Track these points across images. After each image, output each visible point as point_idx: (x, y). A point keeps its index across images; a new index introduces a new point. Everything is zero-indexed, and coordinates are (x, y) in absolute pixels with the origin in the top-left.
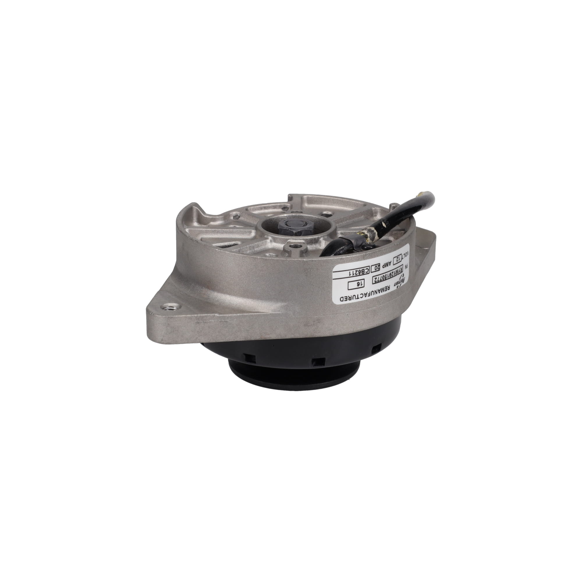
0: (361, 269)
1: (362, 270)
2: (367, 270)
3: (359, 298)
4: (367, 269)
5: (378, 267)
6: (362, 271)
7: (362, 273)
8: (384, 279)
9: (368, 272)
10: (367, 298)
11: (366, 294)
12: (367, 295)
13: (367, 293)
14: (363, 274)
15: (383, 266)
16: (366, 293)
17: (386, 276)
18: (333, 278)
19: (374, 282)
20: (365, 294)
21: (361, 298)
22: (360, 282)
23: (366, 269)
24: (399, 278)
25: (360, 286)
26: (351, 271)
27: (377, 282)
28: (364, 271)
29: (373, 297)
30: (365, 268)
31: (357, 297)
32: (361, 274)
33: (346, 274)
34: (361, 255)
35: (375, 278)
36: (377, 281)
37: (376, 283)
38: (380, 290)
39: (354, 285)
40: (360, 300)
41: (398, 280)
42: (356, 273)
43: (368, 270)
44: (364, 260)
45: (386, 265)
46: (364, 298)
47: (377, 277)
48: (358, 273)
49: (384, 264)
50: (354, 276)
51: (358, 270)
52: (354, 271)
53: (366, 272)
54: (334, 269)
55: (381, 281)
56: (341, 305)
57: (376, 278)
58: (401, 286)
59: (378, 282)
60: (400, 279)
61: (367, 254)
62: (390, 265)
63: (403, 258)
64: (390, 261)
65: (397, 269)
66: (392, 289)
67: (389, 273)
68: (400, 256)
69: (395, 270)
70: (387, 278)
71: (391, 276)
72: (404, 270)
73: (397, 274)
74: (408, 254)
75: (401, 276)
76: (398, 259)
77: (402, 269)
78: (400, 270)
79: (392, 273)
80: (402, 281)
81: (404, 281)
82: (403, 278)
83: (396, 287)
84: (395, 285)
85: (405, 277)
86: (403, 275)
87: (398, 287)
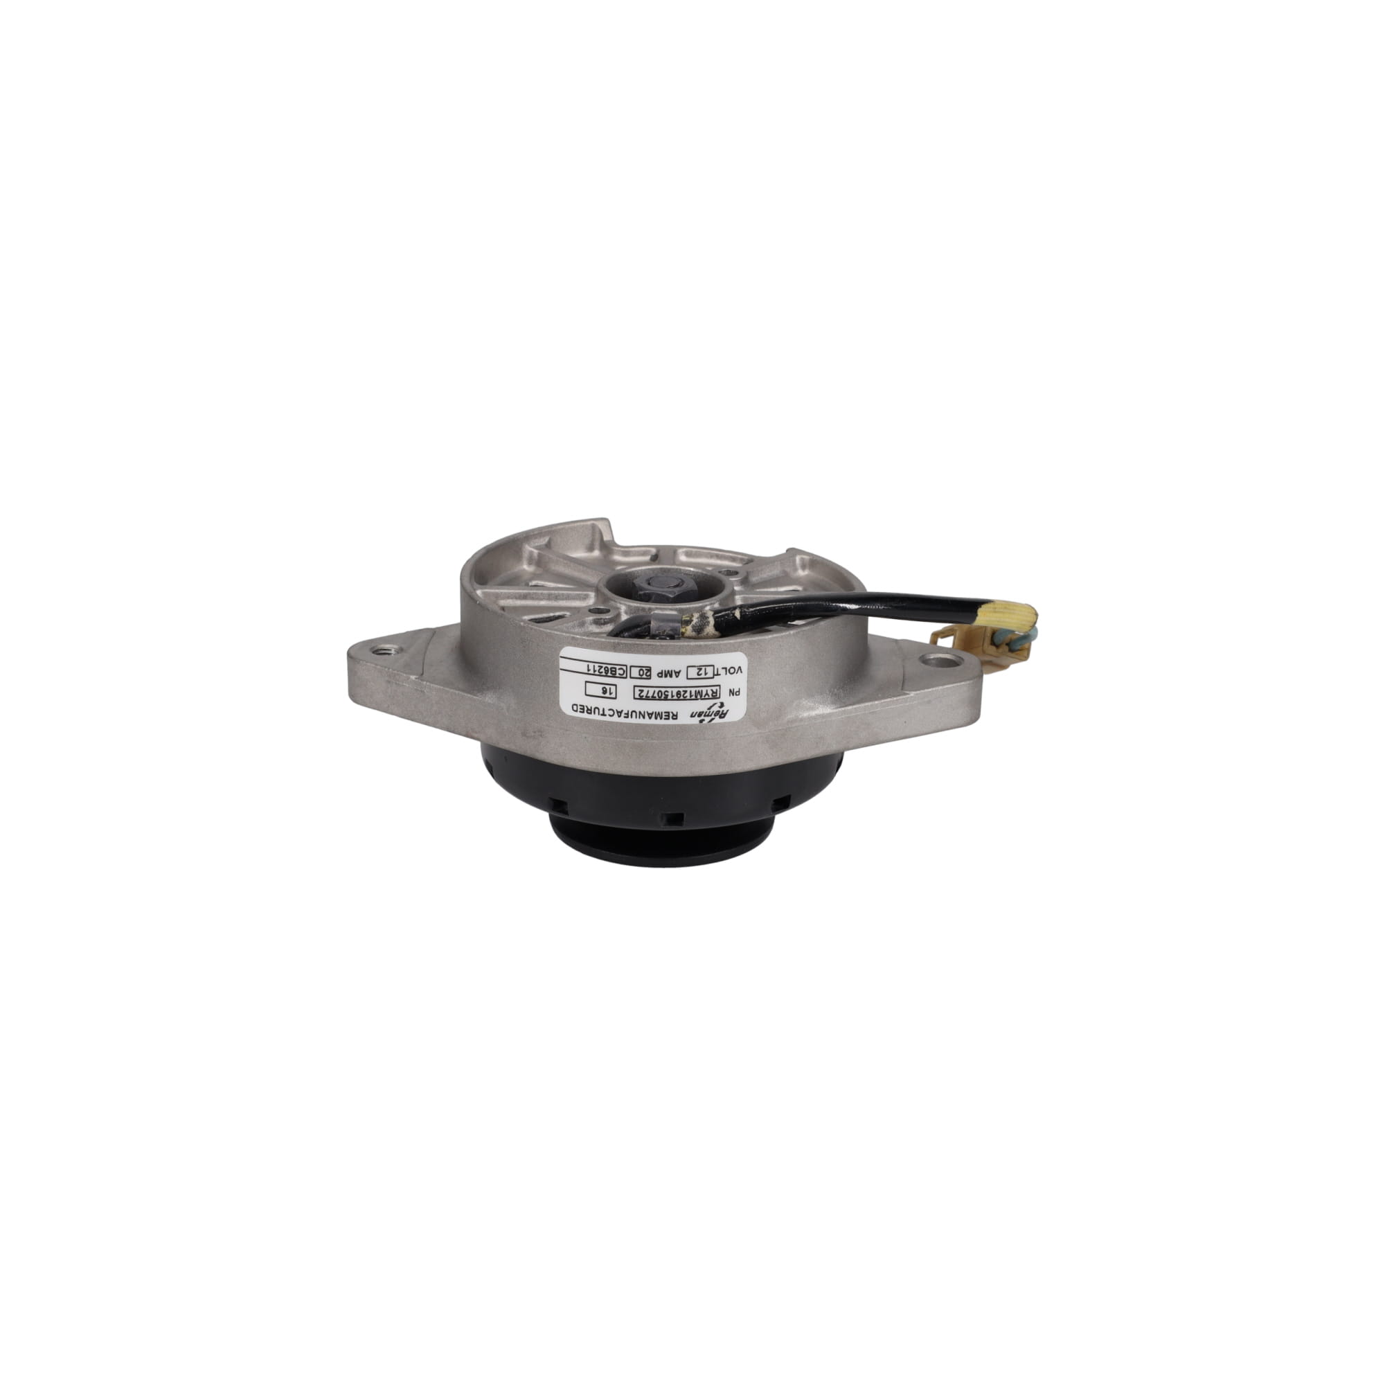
0: (609, 667)
1: (611, 668)
2: (621, 672)
3: (605, 715)
4: (622, 669)
5: (645, 672)
6: (612, 671)
7: (611, 673)
8: (663, 698)
9: (625, 676)
10: (622, 720)
11: (620, 713)
12: (623, 715)
13: (622, 711)
14: (614, 676)
15: (659, 673)
16: (620, 710)
17: (666, 693)
18: (561, 667)
19: (637, 696)
20: (618, 712)
21: (610, 716)
22: (608, 687)
23: (620, 669)
24: (709, 707)
25: (608, 695)
26: (591, 665)
27: (644, 697)
28: (615, 671)
29: (633, 720)
30: (618, 667)
31: (601, 712)
32: (609, 674)
33: (582, 667)
34: (609, 642)
35: (640, 690)
36: (645, 695)
37: (641, 698)
38: (653, 713)
39: (597, 690)
40: (607, 718)
41: (705, 710)
42: (601, 671)
43: (624, 671)
44: (615, 651)
45: (668, 674)
46: (615, 719)
47: (645, 690)
48: (602, 670)
49: (660, 671)
50: (596, 675)
51: (604, 666)
52: (597, 665)
53: (619, 674)
54: (562, 651)
55: (653, 698)
56: (574, 718)
57: (642, 691)
58: (713, 722)
59: (647, 698)
60: (709, 709)
61: (622, 644)
62: (677, 677)
63: (718, 675)
64: (677, 670)
65: (697, 689)
66: (684, 719)
67: (675, 690)
68: (707, 668)
69: (693, 690)
70: (669, 697)
71: (680, 697)
72: (725, 697)
73: (699, 697)
74: (741, 672)
75: (711, 705)
76: (702, 672)
77: (716, 693)
78: (710, 693)
79: (682, 693)
80: (717, 713)
81: (722, 715)
82: (719, 709)
83: (696, 720)
84: (694, 716)
85: (728, 711)
86: (722, 705)
87: (704, 722)
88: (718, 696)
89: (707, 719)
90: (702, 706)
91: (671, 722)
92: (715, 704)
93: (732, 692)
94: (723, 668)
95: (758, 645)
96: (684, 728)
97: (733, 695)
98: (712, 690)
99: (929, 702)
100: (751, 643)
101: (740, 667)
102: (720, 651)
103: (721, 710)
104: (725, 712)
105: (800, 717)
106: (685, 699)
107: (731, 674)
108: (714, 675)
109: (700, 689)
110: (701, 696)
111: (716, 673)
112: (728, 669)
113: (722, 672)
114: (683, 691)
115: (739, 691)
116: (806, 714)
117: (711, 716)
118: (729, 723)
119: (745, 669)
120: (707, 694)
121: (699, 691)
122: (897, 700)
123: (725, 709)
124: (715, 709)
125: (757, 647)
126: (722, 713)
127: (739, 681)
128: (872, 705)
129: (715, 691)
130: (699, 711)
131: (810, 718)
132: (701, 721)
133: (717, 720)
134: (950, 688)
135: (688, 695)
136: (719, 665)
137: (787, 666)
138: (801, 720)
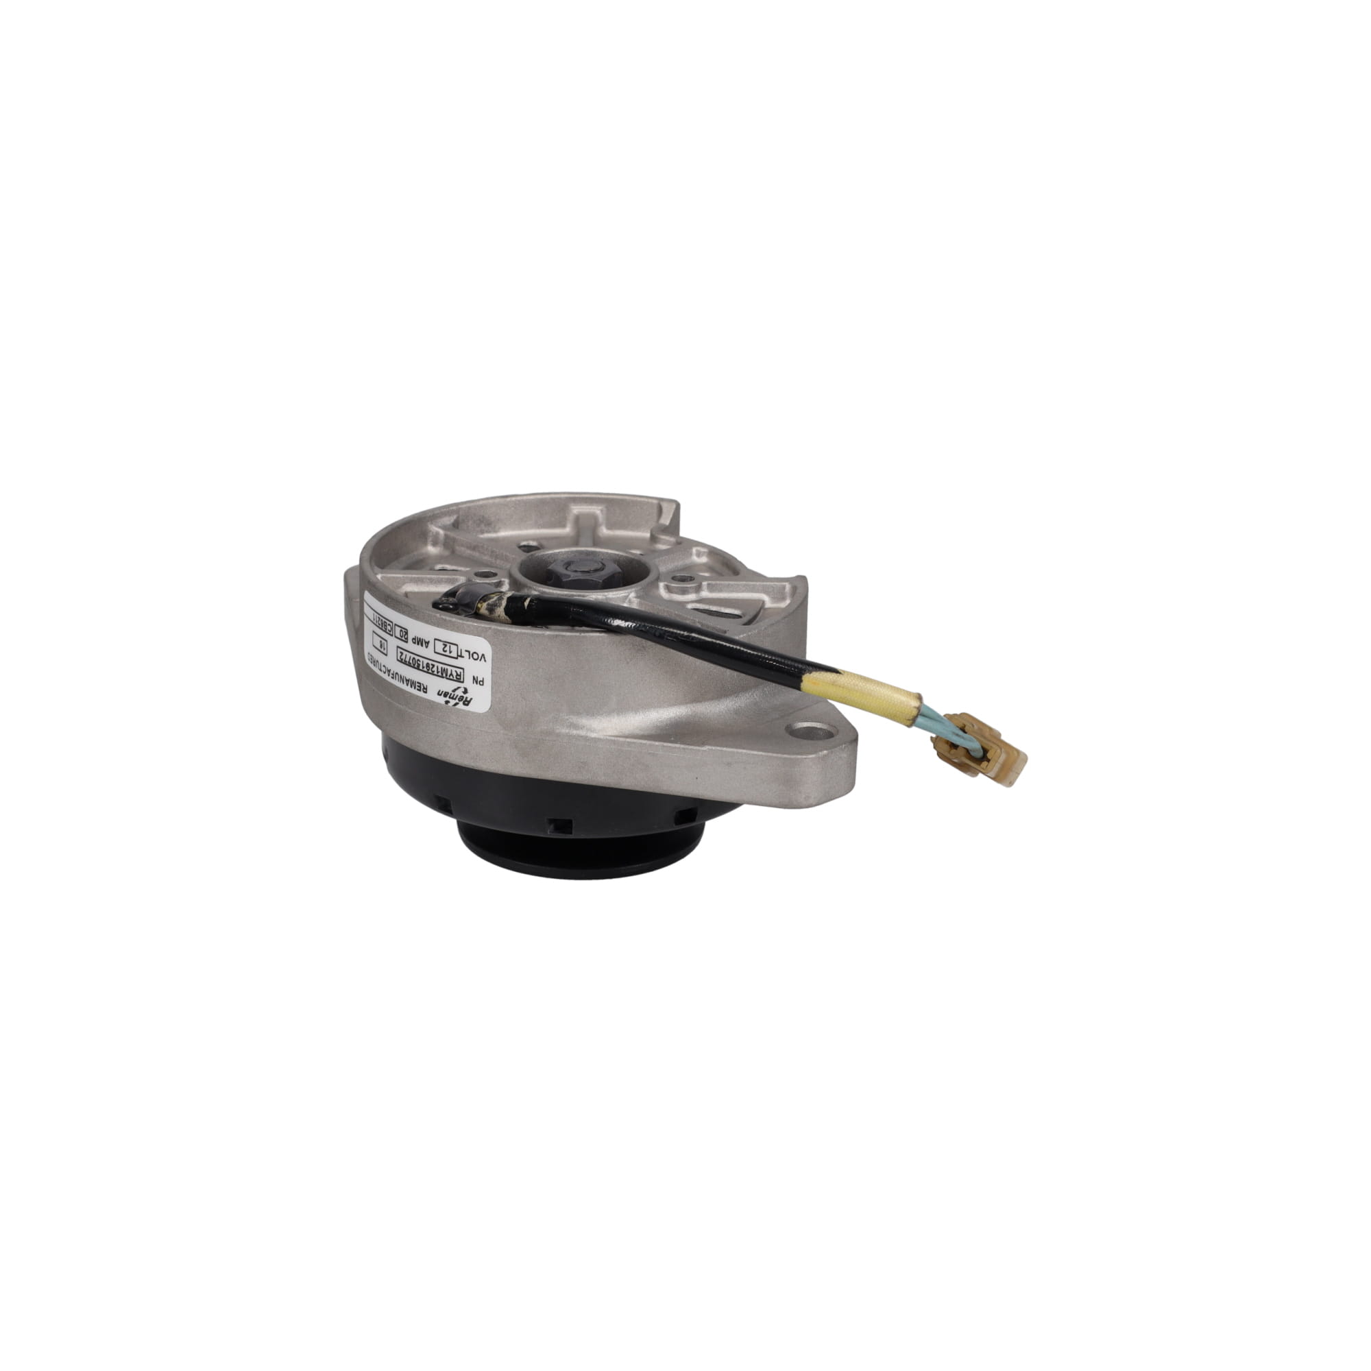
0: (384, 620)
1: (385, 622)
3: (382, 671)
4: (390, 625)
5: (404, 634)
6: (384, 625)
7: (384, 627)
8: (416, 666)
9: (391, 633)
10: (391, 680)
11: (389, 672)
12: (391, 674)
13: (391, 670)
14: (385, 631)
15: (414, 639)
16: (389, 669)
17: (419, 662)
19: (399, 658)
22: (383, 641)
24: (454, 689)
26: (375, 615)
27: (404, 661)
30: (388, 622)
31: (379, 667)
33: (372, 615)
35: (401, 652)
36: (404, 659)
37: (402, 661)
38: (409, 680)
40: (383, 675)
41: (450, 691)
43: (391, 628)
44: (387, 605)
45: (420, 642)
46: (387, 677)
47: (405, 653)
48: (380, 622)
49: (414, 637)
50: (377, 627)
51: (381, 618)
53: (388, 630)
55: (409, 665)
56: (368, 668)
57: (402, 654)
58: (457, 706)
59: (407, 663)
60: (454, 691)
62: (427, 647)
63: (461, 656)
64: (427, 640)
65: (444, 666)
66: (432, 696)
67: (426, 661)
68: (452, 646)
69: (440, 666)
70: (421, 668)
71: (429, 669)
72: (468, 683)
73: (444, 675)
74: (485, 661)
75: (456, 687)
76: (447, 648)
77: (460, 676)
78: (454, 674)
79: (431, 666)
80: (461, 698)
81: (467, 703)
82: (462, 694)
83: (442, 700)
84: (441, 695)
85: (471, 699)
86: (466, 691)
87: (449, 704)
88: (462, 680)
89: (452, 702)
90: (448, 686)
91: (421, 694)
92: (459, 688)
93: (475, 680)
94: (466, 651)
95: (503, 636)
96: (432, 705)
97: (477, 683)
98: (456, 671)
99: (729, 764)
100: (496, 632)
101: (483, 655)
102: (464, 632)
103: (465, 696)
104: (468, 699)
105: (558, 731)
106: (432, 674)
107: (475, 660)
108: (458, 656)
109: (446, 667)
110: (446, 675)
111: (459, 654)
112: (471, 653)
113: (465, 654)
114: (432, 665)
115: (483, 681)
116: (564, 731)
117: (455, 699)
118: (473, 713)
119: (489, 656)
120: (451, 674)
121: (444, 670)
122: (684, 749)
123: (469, 696)
124: (459, 693)
125: (502, 638)
126: (466, 700)
127: (483, 670)
128: (650, 745)
129: (459, 673)
130: (445, 690)
131: (570, 736)
132: (447, 702)
133: (461, 704)
134: (758, 756)
135: (435, 669)
136: (463, 647)
137: (541, 670)
138: (558, 735)
